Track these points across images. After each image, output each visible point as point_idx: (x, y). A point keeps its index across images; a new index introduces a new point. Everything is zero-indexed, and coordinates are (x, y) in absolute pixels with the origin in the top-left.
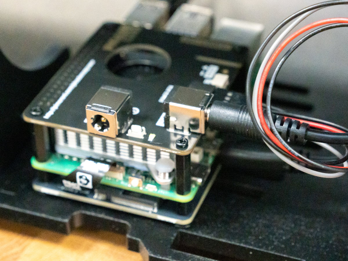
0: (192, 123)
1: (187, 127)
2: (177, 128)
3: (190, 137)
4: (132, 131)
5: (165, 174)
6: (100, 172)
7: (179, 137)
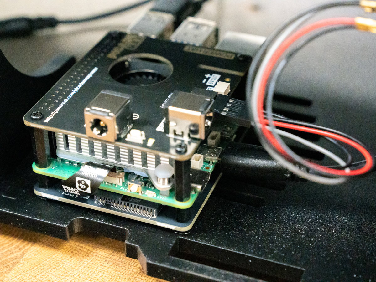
0: (192, 128)
1: (187, 132)
2: (177, 133)
3: (189, 143)
4: (131, 136)
5: (164, 179)
6: (99, 177)
7: (178, 142)
